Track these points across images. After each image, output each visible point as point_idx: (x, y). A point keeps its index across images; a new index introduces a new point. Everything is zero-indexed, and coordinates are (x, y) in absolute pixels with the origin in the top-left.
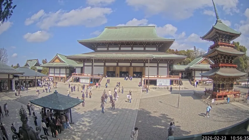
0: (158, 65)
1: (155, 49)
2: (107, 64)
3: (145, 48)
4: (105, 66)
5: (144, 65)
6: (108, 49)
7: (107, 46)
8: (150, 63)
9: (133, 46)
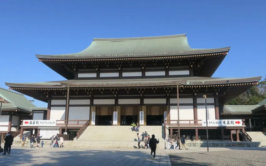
0: (195, 101)
1: (187, 72)
2: (97, 102)
3: (167, 72)
4: (92, 104)
5: (168, 101)
6: (98, 75)
7: (97, 69)
8: (180, 97)
9: (145, 69)
